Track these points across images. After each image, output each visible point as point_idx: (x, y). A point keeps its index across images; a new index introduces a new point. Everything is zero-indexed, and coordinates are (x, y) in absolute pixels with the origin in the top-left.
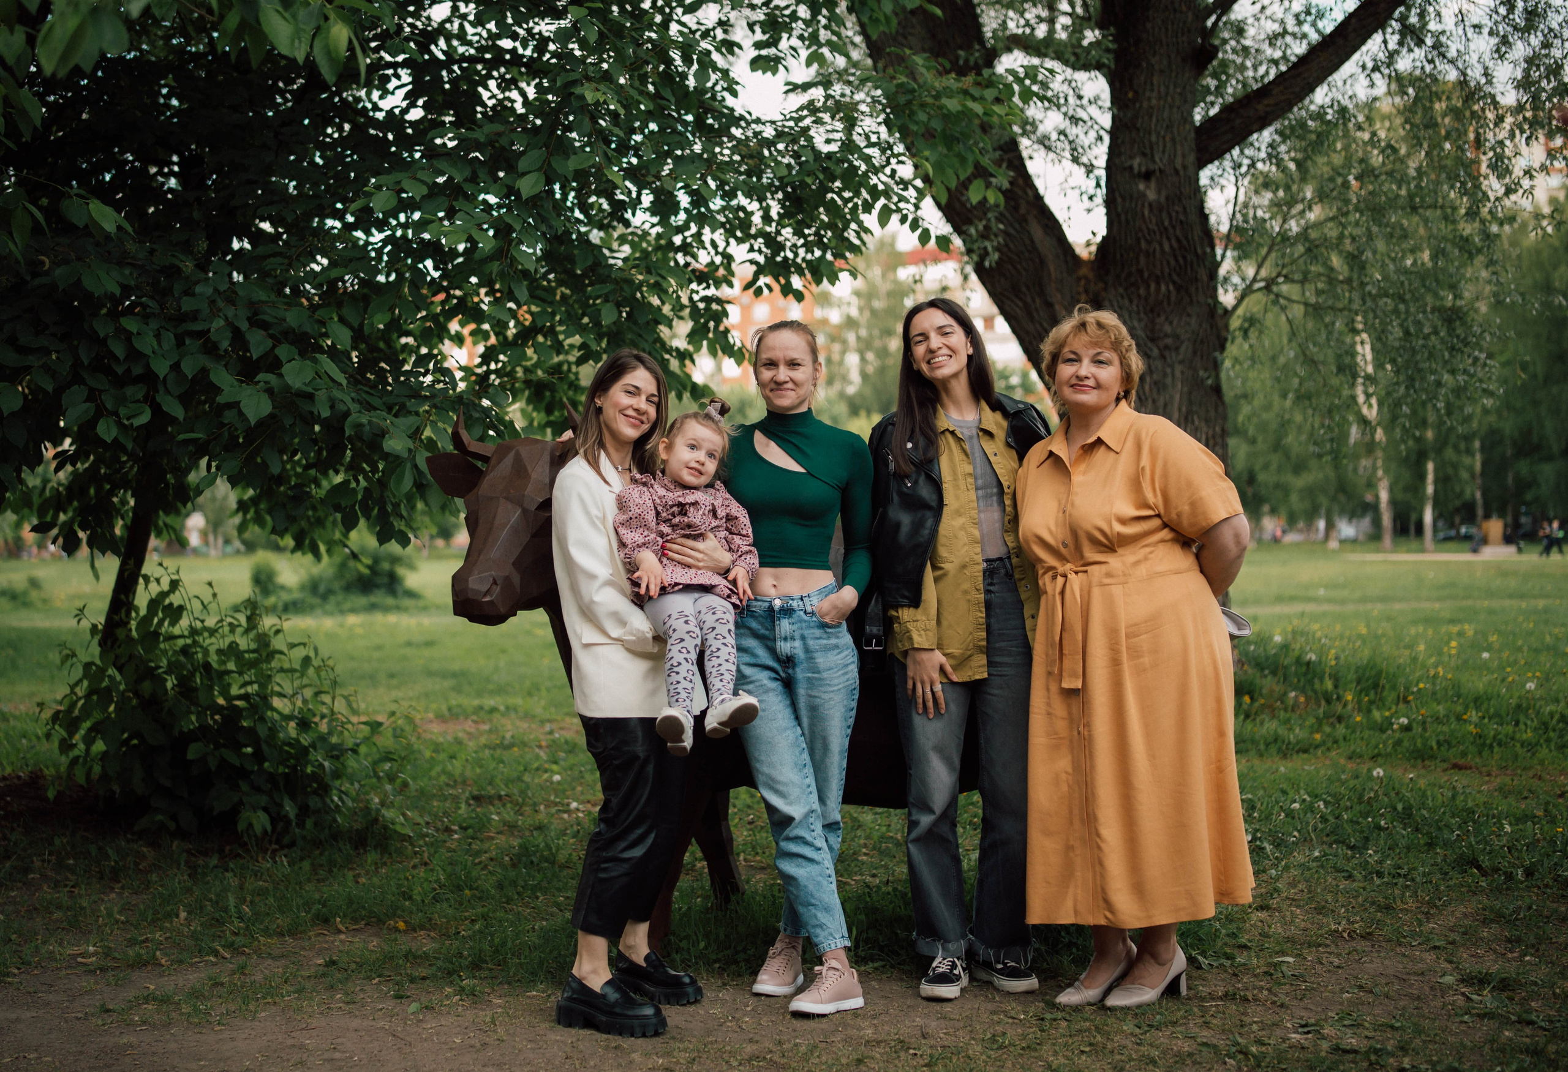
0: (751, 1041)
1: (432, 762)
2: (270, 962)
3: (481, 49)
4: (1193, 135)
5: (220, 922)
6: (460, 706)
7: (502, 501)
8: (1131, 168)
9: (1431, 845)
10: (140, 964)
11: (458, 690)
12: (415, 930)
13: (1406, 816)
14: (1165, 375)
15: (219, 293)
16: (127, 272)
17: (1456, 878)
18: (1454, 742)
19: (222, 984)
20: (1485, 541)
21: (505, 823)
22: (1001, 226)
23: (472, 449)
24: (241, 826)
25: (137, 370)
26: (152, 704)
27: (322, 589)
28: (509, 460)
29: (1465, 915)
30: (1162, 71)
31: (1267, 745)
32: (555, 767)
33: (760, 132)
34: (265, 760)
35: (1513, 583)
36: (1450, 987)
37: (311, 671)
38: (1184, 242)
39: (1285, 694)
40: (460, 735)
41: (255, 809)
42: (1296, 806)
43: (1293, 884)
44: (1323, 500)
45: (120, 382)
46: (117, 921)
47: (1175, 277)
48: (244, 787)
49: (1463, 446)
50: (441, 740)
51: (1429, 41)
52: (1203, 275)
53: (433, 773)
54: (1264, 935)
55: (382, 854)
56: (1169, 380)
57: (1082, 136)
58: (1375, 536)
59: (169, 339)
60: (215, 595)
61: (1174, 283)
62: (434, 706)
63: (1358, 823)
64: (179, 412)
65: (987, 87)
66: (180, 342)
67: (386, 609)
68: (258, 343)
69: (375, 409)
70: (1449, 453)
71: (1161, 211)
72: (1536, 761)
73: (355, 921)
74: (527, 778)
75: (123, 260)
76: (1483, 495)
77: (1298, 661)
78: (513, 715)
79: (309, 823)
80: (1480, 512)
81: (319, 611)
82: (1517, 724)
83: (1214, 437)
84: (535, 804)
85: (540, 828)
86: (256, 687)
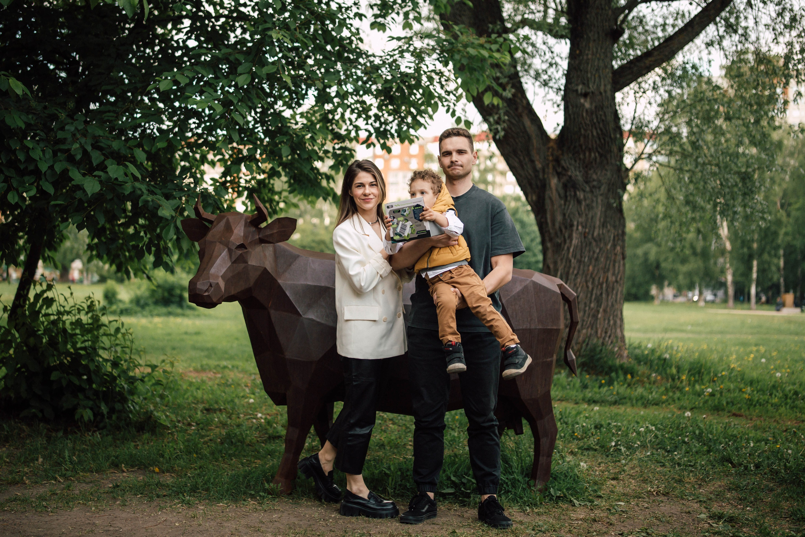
0: (331, 531)
1: (186, 391)
2: (84, 485)
3: (231, 12)
4: (610, 75)
5: (59, 464)
6: (207, 365)
7: (218, 244)
8: (577, 91)
9: (709, 451)
10: (14, 483)
11: (208, 357)
12: (164, 472)
13: (699, 438)
14: (592, 201)
15: (78, 131)
16: (30, 116)
17: (719, 468)
18: (735, 402)
19: (57, 494)
20: (783, 305)
21: (221, 422)
22: (506, 118)
23: (204, 216)
24: (77, 417)
25: (31, 167)
26: (34, 350)
27: (142, 302)
28: (222, 224)
29: (720, 486)
30: (594, 41)
31: (637, 400)
32: (252, 396)
33: (373, 61)
34: (93, 383)
35: (792, 327)
36: (703, 520)
37: (120, 336)
38: (604, 130)
39: (650, 375)
40: (204, 378)
41: (85, 407)
42: (642, 429)
43: (632, 468)
44: (697, 279)
45: (22, 173)
46: (5, 462)
47: (599, 150)
48: (81, 396)
49: (773, 252)
50: (194, 380)
51: (740, 31)
52: (615, 149)
53: (186, 396)
54: (612, 492)
55: (152, 435)
56: (594, 204)
57: (555, 73)
58: (725, 301)
59: (49, 153)
60: (72, 294)
61: (599, 153)
62: (194, 365)
63: (673, 439)
64: (51, 190)
65: (494, 43)
66: (55, 154)
67: (176, 315)
68: (96, 157)
69: (156, 194)
70: (766, 257)
71: (592, 114)
72: (777, 414)
73: (132, 466)
74: (236, 400)
75: (29, 111)
76: (785, 280)
77: (659, 358)
78: (236, 370)
79: (114, 417)
80: (782, 289)
81: (139, 315)
82: (771, 395)
83: (618, 235)
84: (239, 414)
85: (239, 426)
86: (90, 343)
